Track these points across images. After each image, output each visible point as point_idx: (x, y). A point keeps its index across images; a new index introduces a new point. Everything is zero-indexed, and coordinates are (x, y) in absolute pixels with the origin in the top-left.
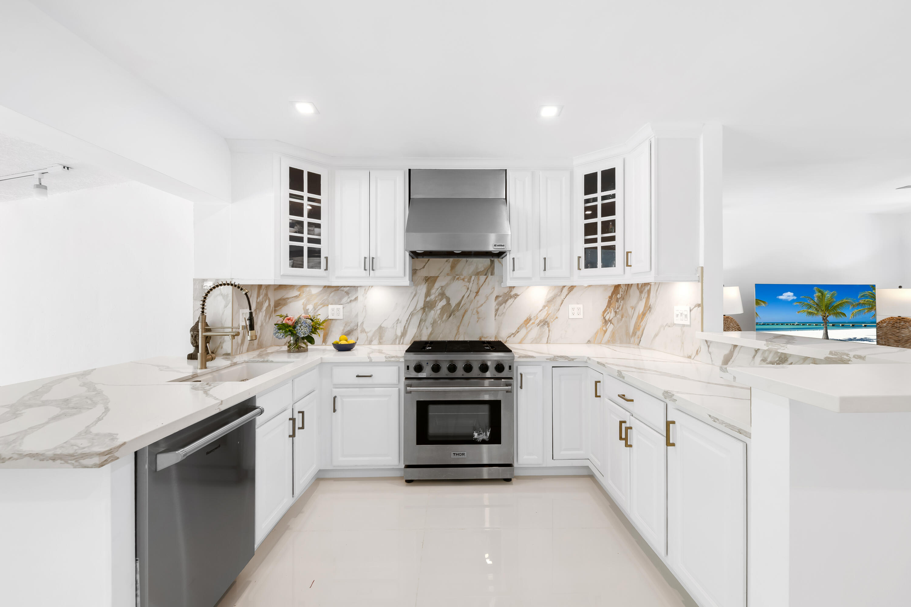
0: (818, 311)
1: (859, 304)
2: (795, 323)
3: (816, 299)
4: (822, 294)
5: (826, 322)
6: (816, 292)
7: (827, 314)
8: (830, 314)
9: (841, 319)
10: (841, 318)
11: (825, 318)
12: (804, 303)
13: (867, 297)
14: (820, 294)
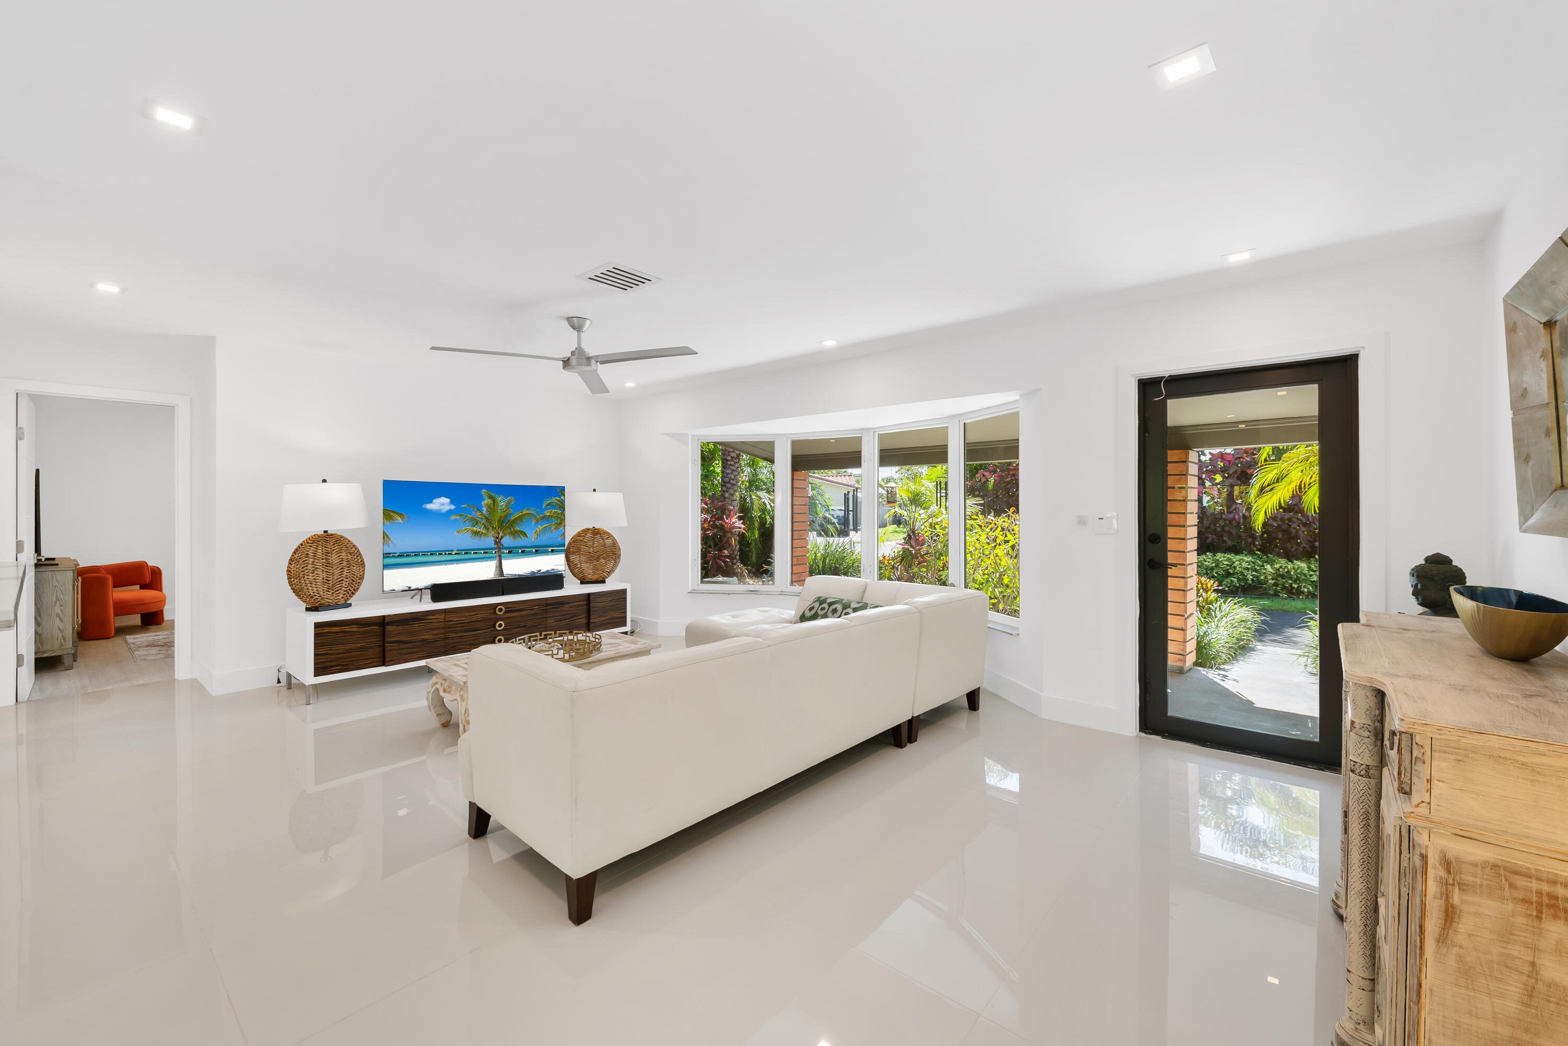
0: (488, 529)
1: (545, 518)
2: (453, 551)
3: (485, 509)
4: (494, 501)
5: (500, 548)
6: (485, 497)
7: (501, 534)
8: (505, 535)
9: (520, 541)
10: (520, 539)
11: (498, 541)
12: (467, 516)
13: (554, 506)
14: (490, 501)
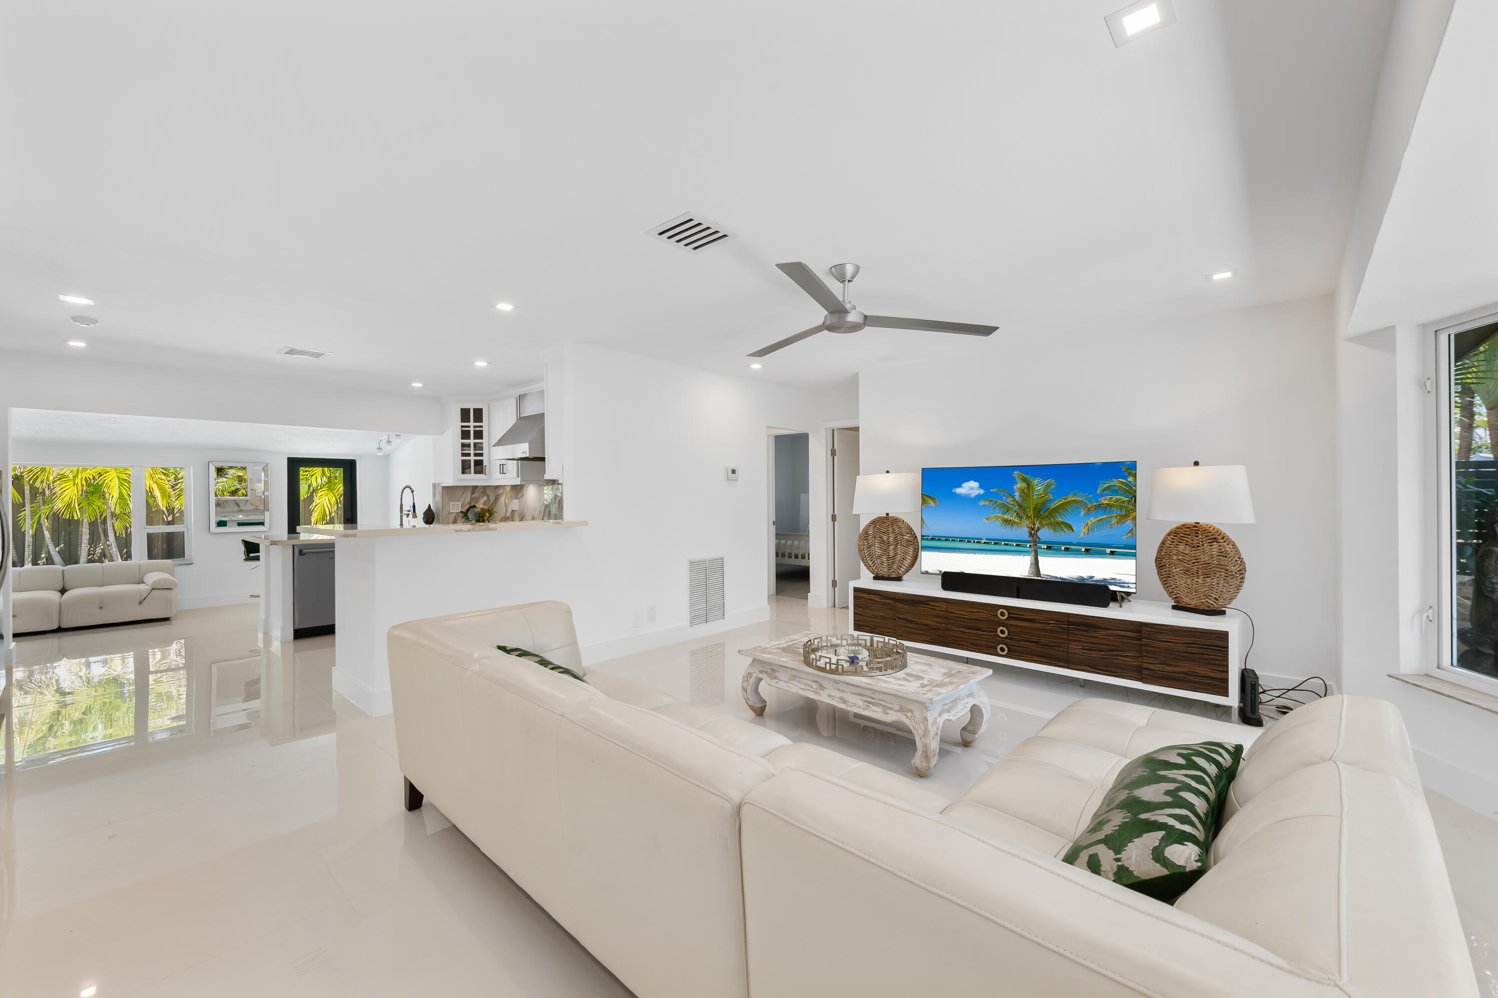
0: (1022, 518)
1: (1099, 506)
2: (981, 539)
3: (1017, 494)
4: (1028, 485)
5: (1036, 541)
6: (1018, 480)
7: (1037, 525)
8: (1043, 526)
9: (1063, 536)
10: (1063, 533)
11: (1033, 532)
12: (997, 502)
13: (1116, 491)
14: (1024, 485)
